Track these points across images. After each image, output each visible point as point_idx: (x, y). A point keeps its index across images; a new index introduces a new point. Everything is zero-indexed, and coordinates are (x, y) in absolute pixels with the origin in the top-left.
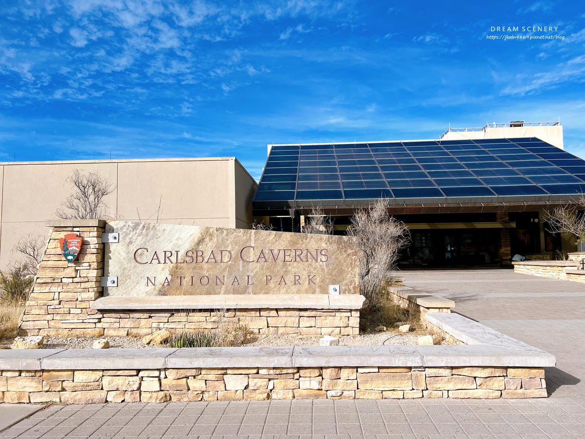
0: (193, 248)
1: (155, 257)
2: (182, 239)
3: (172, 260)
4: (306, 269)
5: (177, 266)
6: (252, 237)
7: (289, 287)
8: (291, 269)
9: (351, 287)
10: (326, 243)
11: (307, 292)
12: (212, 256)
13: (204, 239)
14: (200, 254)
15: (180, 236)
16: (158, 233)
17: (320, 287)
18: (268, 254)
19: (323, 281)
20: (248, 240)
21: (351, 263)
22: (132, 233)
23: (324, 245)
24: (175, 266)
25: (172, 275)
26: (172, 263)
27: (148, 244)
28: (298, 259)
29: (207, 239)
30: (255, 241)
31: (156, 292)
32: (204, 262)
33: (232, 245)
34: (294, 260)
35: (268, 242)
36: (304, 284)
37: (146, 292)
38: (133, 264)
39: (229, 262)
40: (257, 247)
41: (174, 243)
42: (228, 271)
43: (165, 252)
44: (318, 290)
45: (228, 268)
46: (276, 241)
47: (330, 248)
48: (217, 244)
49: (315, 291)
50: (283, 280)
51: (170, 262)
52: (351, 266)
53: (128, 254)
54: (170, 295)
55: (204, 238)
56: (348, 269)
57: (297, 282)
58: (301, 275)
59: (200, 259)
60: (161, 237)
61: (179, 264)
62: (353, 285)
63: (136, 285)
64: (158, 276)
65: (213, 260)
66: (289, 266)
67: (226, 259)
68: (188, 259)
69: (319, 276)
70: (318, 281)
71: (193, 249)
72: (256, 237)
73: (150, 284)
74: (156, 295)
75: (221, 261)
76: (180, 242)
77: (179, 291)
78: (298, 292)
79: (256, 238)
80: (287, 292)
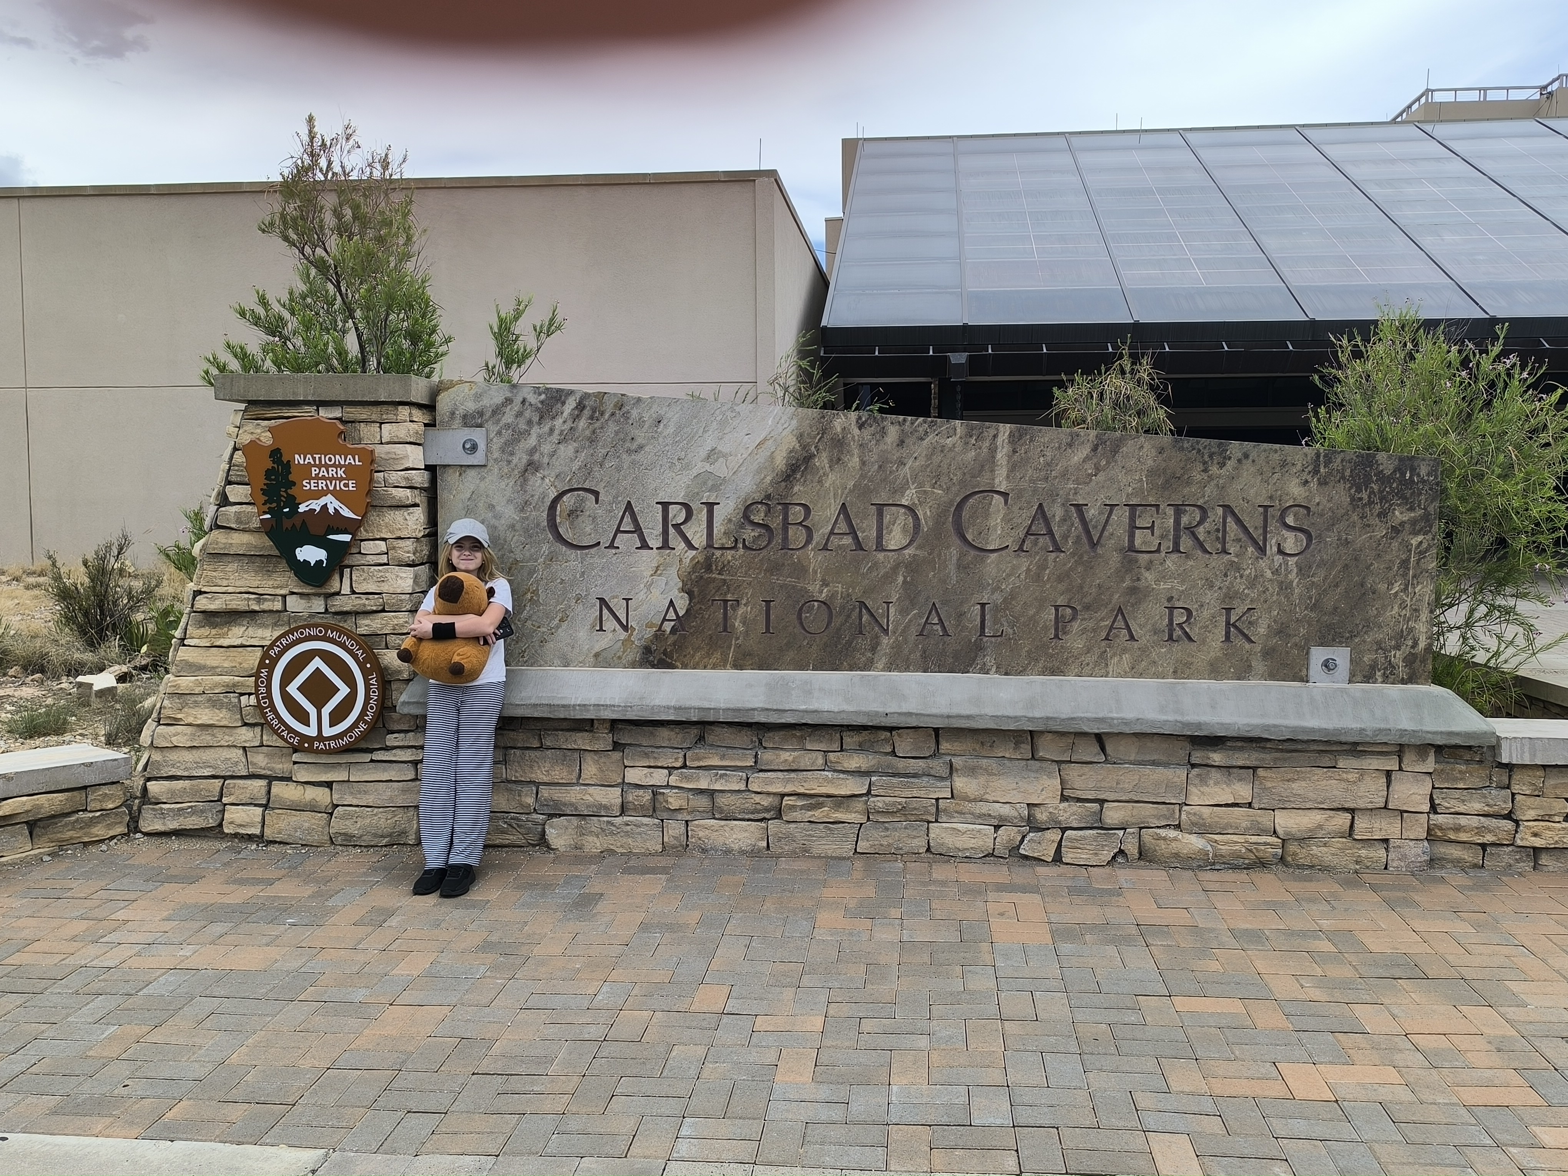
0: (770, 490)
1: (627, 525)
2: (725, 456)
3: (689, 535)
4: (1218, 584)
5: (708, 559)
6: (999, 456)
7: (1143, 650)
8: (1157, 581)
9: (1398, 657)
10: (1306, 482)
11: (1215, 671)
12: (843, 527)
13: (808, 459)
14: (796, 514)
15: (719, 448)
16: (635, 432)
17: (1268, 653)
18: (1064, 520)
19: (1281, 631)
20: (982, 466)
21: (1405, 563)
22: (535, 430)
23: (1295, 490)
24: (701, 558)
25: (690, 593)
26: (690, 546)
27: (597, 473)
28: (1186, 543)
29: (822, 461)
30: (1013, 468)
31: (634, 654)
32: (810, 547)
33: (921, 485)
34: (1169, 544)
35: (1064, 475)
36: (1204, 642)
37: (597, 655)
38: (545, 548)
39: (906, 552)
40: (1020, 495)
41: (695, 472)
42: (905, 582)
43: (665, 505)
44: (1258, 665)
45: (902, 571)
46: (1098, 469)
47: (1319, 498)
48: (863, 477)
49: (1250, 666)
50: (1120, 623)
51: (683, 545)
52: (1405, 575)
53: (522, 510)
54: (685, 666)
55: (812, 456)
56: (1391, 584)
57: (1178, 632)
58: (1193, 607)
59: (797, 536)
60: (647, 449)
61: (718, 553)
62: (1405, 650)
63: (558, 627)
64: (642, 596)
65: (847, 541)
66: (1148, 569)
67: (895, 538)
68: (749, 534)
69: (1270, 610)
70: (1262, 630)
71: (768, 497)
72: (1015, 451)
73: (610, 624)
74: (633, 665)
75: (880, 547)
76: (720, 469)
77: (718, 655)
78: (1181, 671)
79: (1016, 457)
80: (1135, 671)
